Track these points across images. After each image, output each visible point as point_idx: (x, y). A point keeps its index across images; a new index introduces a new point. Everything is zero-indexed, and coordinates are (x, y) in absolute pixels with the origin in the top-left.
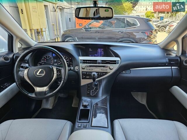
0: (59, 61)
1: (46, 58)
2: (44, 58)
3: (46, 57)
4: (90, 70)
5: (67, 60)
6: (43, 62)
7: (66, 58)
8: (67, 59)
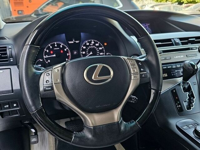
0: (84, 53)
1: (52, 50)
2: (48, 48)
3: (53, 45)
4: (166, 59)
5: (100, 48)
6: (47, 59)
7: (97, 45)
8: (100, 46)
